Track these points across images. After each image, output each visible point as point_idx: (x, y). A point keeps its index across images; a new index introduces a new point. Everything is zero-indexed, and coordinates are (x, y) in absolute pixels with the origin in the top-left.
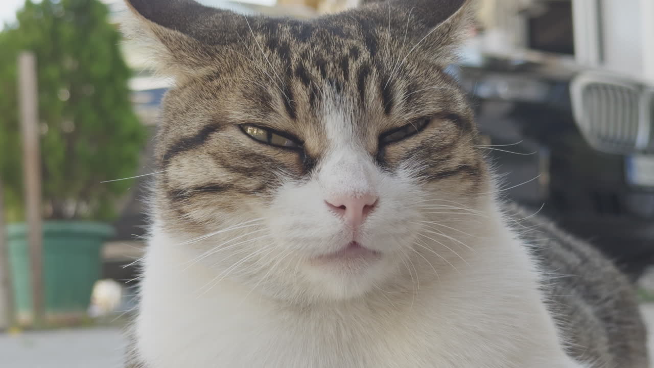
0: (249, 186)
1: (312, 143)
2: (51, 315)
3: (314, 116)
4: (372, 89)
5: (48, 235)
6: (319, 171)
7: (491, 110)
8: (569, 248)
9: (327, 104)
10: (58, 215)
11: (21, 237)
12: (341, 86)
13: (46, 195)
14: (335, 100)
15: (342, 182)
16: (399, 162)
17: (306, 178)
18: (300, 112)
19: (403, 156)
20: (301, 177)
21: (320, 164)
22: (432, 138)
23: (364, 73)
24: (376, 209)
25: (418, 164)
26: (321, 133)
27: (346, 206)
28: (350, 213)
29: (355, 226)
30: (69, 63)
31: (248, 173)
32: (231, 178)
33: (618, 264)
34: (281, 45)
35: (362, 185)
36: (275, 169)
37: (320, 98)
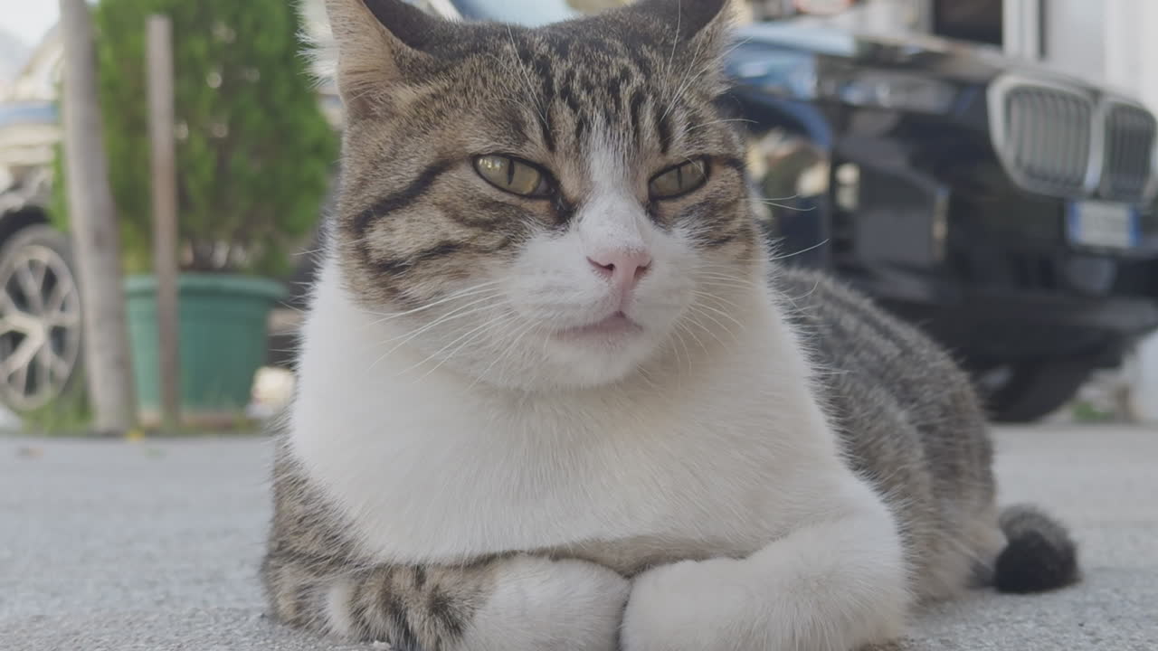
0: (491, 243)
1: (570, 185)
2: (188, 415)
3: (578, 150)
4: (648, 121)
5: (186, 293)
6: (579, 221)
7: (862, 123)
8: (886, 333)
9: (597, 137)
10: (202, 265)
11: (146, 294)
12: (612, 117)
13: (184, 234)
14: (605, 133)
15: (612, 235)
16: (675, 220)
17: (563, 228)
18: (561, 144)
19: (681, 214)
20: (556, 227)
21: (581, 213)
22: (717, 192)
23: (638, 100)
24: (649, 272)
25: (698, 223)
26: (583, 173)
27: (615, 264)
28: (619, 275)
29: (625, 292)
30: (222, 32)
31: (488, 226)
32: (467, 236)
33: (955, 357)
34: (538, 58)
35: (635, 240)
36: (523, 217)
37: (589, 130)
